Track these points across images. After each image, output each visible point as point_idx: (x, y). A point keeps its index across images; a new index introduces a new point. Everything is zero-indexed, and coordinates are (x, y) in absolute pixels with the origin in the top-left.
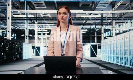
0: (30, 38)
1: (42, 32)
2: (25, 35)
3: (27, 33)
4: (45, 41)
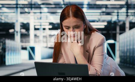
0: (23, 36)
1: (41, 25)
2: (15, 31)
3: (18, 28)
4: (45, 40)
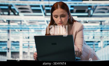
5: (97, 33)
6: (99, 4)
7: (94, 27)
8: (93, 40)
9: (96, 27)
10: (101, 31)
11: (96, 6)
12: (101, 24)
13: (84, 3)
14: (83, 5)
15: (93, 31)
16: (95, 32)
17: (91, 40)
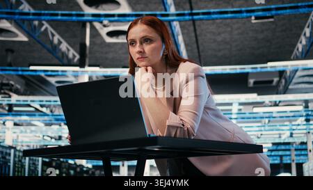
5: (299, 125)
6: (303, 65)
7: (292, 114)
8: (291, 140)
9: (297, 114)
10: (307, 120)
11: (296, 71)
12: (307, 107)
13: (271, 67)
14: (269, 69)
15: (290, 121)
16: (294, 123)
17: (286, 141)
